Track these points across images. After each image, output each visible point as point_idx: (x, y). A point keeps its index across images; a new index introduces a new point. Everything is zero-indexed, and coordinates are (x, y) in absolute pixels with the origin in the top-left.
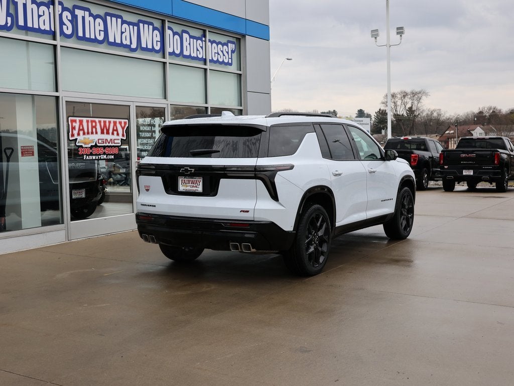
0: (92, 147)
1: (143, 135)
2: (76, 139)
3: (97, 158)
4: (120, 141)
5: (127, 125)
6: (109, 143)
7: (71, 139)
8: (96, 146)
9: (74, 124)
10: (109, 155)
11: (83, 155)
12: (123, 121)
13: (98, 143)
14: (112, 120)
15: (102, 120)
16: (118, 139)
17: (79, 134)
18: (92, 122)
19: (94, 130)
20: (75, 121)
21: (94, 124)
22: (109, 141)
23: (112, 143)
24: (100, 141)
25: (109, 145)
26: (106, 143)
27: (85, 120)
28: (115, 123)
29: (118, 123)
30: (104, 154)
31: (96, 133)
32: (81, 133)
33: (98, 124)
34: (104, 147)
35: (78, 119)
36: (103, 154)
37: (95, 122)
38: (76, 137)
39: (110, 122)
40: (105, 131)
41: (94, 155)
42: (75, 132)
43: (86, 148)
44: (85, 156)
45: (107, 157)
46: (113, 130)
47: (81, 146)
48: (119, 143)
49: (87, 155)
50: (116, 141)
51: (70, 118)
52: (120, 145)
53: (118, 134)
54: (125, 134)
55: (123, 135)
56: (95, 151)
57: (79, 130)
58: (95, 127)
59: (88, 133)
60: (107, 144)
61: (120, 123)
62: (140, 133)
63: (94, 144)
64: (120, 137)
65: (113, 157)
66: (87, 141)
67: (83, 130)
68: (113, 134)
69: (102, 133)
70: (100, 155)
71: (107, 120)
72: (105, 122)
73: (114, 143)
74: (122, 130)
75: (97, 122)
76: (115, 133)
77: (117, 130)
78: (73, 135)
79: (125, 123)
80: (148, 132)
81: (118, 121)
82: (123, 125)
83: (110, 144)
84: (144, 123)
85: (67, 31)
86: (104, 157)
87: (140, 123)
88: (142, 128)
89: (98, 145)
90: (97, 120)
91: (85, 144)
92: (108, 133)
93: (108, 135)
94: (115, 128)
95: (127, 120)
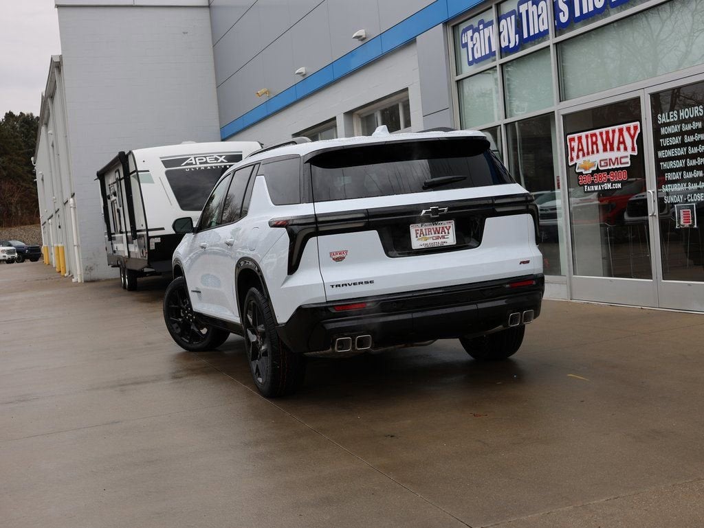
0: (593, 172)
1: (665, 142)
2: (576, 164)
3: (600, 188)
4: (628, 160)
5: (638, 131)
6: (614, 164)
7: (570, 164)
8: (598, 171)
9: (573, 144)
10: (615, 182)
11: (583, 185)
12: (632, 125)
13: (601, 166)
14: (617, 128)
15: (604, 130)
16: (627, 157)
17: (578, 157)
18: (592, 135)
19: (595, 147)
20: (573, 139)
21: (594, 139)
22: (614, 161)
23: (618, 164)
24: (603, 163)
25: (614, 167)
26: (610, 165)
27: (583, 134)
28: (621, 131)
29: (625, 130)
30: (609, 181)
31: (598, 151)
32: (581, 153)
33: (599, 138)
34: (608, 171)
35: (576, 136)
36: (607, 183)
37: (595, 135)
38: (575, 161)
39: (614, 131)
40: (608, 146)
41: (596, 184)
42: (575, 154)
43: (587, 174)
44: (586, 186)
45: (612, 186)
46: (619, 143)
47: (581, 173)
48: (628, 163)
49: (588, 185)
50: (623, 160)
51: (568, 136)
52: (629, 165)
53: (626, 149)
55: (633, 149)
56: (596, 178)
57: (579, 150)
58: (594, 143)
59: (588, 154)
60: (612, 167)
61: (628, 129)
62: (661, 140)
63: (595, 169)
64: (630, 152)
65: (619, 186)
66: (587, 165)
67: (582, 150)
68: (619, 149)
69: (605, 150)
70: (603, 183)
71: (610, 129)
72: (607, 133)
73: (621, 163)
74: (631, 140)
75: (598, 134)
76: (622, 147)
77: (624, 142)
78: (572, 159)
79: (635, 128)
80: (675, 135)
81: (624, 126)
82: (632, 132)
83: (616, 166)
84: (668, 121)
85: (564, 18)
86: (608, 186)
87: (660, 123)
88: (663, 131)
89: (601, 168)
90: (597, 132)
91: (586, 169)
92: (612, 149)
93: (612, 153)
94: (621, 140)
95: (638, 123)
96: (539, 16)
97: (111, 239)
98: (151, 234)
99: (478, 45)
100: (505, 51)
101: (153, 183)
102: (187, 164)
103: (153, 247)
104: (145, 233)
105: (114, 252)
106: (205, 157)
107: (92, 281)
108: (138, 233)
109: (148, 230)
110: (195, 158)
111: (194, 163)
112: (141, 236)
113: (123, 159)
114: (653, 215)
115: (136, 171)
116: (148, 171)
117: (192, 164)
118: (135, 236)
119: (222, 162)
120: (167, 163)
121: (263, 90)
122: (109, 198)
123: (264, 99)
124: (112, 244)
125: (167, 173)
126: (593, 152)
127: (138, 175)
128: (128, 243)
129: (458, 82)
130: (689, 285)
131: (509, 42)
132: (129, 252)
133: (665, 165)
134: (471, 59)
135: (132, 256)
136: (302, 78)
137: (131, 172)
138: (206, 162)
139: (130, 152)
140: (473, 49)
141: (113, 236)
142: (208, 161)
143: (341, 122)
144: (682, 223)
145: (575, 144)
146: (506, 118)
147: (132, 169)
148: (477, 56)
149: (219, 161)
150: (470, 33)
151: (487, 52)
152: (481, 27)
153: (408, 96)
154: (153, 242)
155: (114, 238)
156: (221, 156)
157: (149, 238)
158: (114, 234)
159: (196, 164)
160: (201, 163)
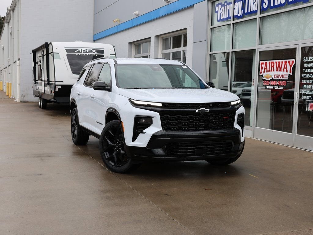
0: (271, 80)
1: (306, 71)
2: (263, 75)
3: (273, 88)
4: (287, 76)
5: (294, 64)
6: (280, 78)
7: (260, 75)
8: (273, 80)
9: (262, 65)
10: (280, 86)
11: (265, 85)
12: (291, 60)
13: (274, 78)
14: (284, 61)
15: (278, 61)
16: (287, 75)
17: (264, 72)
18: (272, 63)
19: (273, 68)
20: (263, 63)
21: (273, 64)
22: (281, 76)
23: (282, 78)
24: (275, 76)
25: (280, 79)
26: (279, 78)
27: (268, 62)
28: (286, 62)
29: (288, 62)
30: (277, 85)
31: (274, 71)
34: (278, 80)
35: (264, 62)
36: (276, 86)
37: (273, 63)
38: (263, 73)
39: (282, 62)
40: (279, 69)
41: (271, 86)
42: (263, 70)
43: (267, 81)
44: (266, 86)
45: (278, 88)
46: (284, 68)
47: (265, 80)
49: (267, 85)
50: (285, 76)
51: (261, 62)
53: (287, 71)
54: (292, 70)
55: (290, 72)
56: (272, 83)
57: (265, 69)
58: (273, 66)
59: (269, 71)
61: (289, 62)
62: (304, 69)
63: (272, 78)
64: (288, 73)
65: (282, 88)
66: (268, 76)
67: (267, 69)
68: (284, 71)
69: (277, 70)
70: (274, 86)
71: (281, 61)
72: (279, 62)
73: (284, 78)
74: (290, 67)
75: (275, 63)
76: (285, 70)
77: (286, 68)
78: (261, 73)
79: (293, 62)
80: (310, 68)
81: (288, 60)
82: (291, 64)
84: (308, 61)
85: (265, 6)
86: (277, 87)
87: (304, 61)
88: (305, 65)
89: (274, 79)
90: (275, 61)
91: (267, 78)
92: (280, 70)
93: (280, 72)
94: (285, 67)
95: (294, 60)
96: (254, 3)
97: (36, 83)
98: (57, 83)
99: (223, 13)
100: (235, 17)
101: (60, 59)
102: (77, 52)
103: (57, 90)
104: (54, 83)
105: (37, 89)
106: (86, 49)
107: (24, 102)
108: (50, 82)
109: (55, 82)
110: (81, 49)
111: (81, 52)
112: (51, 84)
113: (47, 46)
114: (296, 104)
115: (53, 52)
116: (58, 53)
117: (79, 52)
118: (48, 84)
119: (94, 53)
120: (68, 50)
121: (117, 20)
122: (37, 63)
123: (117, 24)
124: (36, 85)
125: (67, 55)
126: (271, 71)
127: (53, 54)
128: (44, 86)
129: (211, 29)
130: (309, 138)
131: (238, 13)
132: (44, 91)
133: (304, 81)
134: (219, 19)
135: (46, 93)
136: (136, 16)
137: (50, 52)
138: (86, 52)
139: (51, 43)
140: (220, 14)
141: (37, 81)
142: (88, 52)
143: (153, 40)
144: (309, 109)
145: (263, 66)
146: (232, 49)
147: (50, 51)
148: (222, 18)
149: (93, 52)
150: (220, 6)
151: (227, 17)
152: (226, 4)
153: (187, 32)
154: (57, 87)
155: (38, 83)
156: (94, 50)
157: (56, 85)
158: (38, 81)
159: (82, 52)
160: (84, 52)
